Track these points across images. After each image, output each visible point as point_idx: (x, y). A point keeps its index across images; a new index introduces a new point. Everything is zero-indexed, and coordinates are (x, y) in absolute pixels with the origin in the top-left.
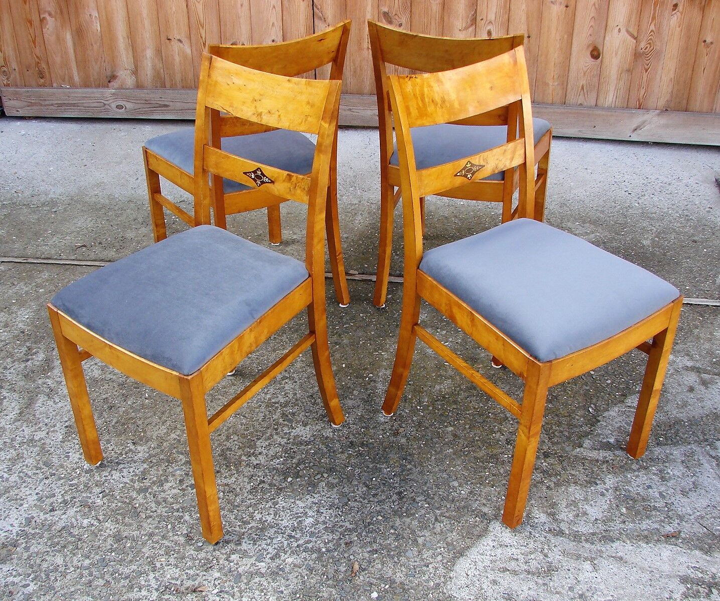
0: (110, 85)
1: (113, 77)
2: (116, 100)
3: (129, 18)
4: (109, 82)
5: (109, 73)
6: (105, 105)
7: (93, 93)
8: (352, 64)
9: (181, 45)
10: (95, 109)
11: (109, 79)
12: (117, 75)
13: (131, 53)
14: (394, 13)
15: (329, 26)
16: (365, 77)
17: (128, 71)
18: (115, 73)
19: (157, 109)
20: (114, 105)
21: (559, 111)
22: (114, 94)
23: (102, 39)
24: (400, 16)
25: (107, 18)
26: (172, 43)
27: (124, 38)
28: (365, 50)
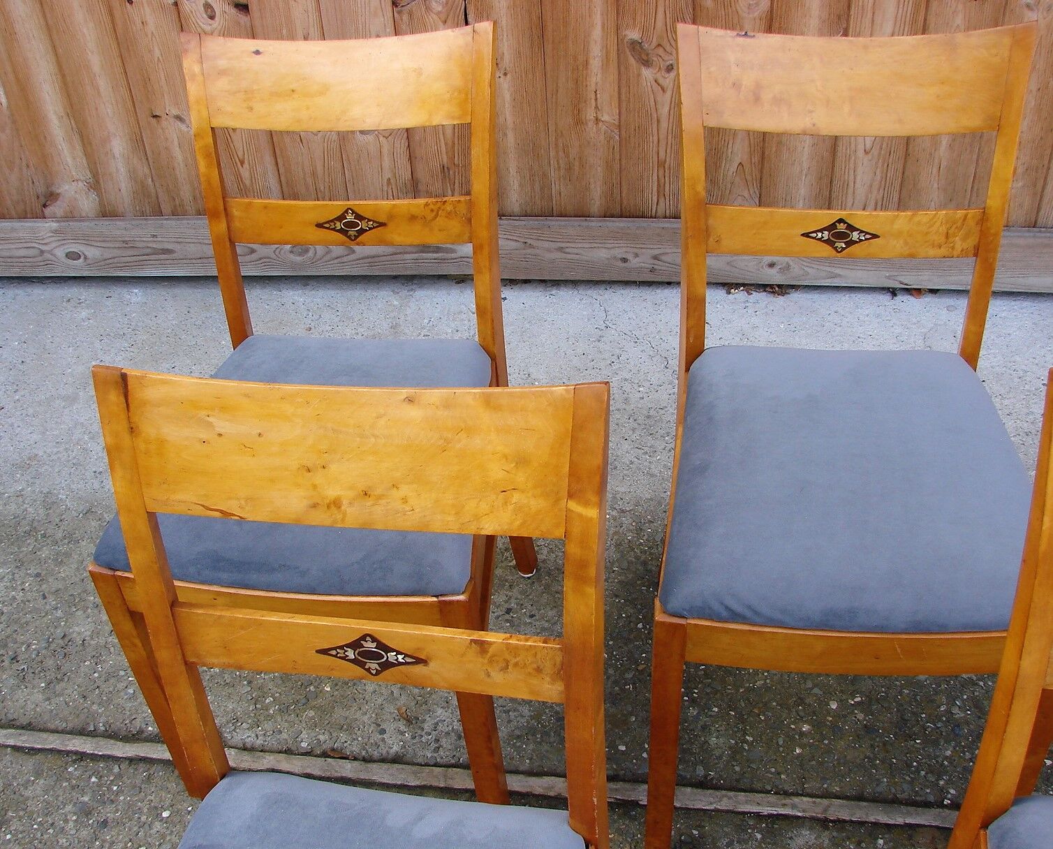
0: (47, 211)
1: (51, 197)
2: (64, 242)
3: (63, 76)
4: (45, 206)
5: (41, 189)
6: (42, 252)
7: (13, 230)
8: (561, 153)
9: (183, 127)
10: (22, 260)
11: (42, 200)
12: (58, 191)
13: (79, 147)
14: (655, 43)
15: (505, 74)
16: (592, 180)
17: (80, 182)
18: (54, 189)
19: (153, 257)
20: (60, 253)
21: (1021, 242)
22: (55, 232)
23: (14, 122)
24: (668, 48)
25: (17, 79)
26: (164, 123)
27: (60, 118)
28: (591, 124)
